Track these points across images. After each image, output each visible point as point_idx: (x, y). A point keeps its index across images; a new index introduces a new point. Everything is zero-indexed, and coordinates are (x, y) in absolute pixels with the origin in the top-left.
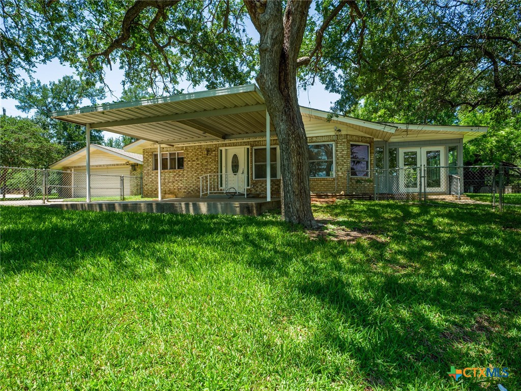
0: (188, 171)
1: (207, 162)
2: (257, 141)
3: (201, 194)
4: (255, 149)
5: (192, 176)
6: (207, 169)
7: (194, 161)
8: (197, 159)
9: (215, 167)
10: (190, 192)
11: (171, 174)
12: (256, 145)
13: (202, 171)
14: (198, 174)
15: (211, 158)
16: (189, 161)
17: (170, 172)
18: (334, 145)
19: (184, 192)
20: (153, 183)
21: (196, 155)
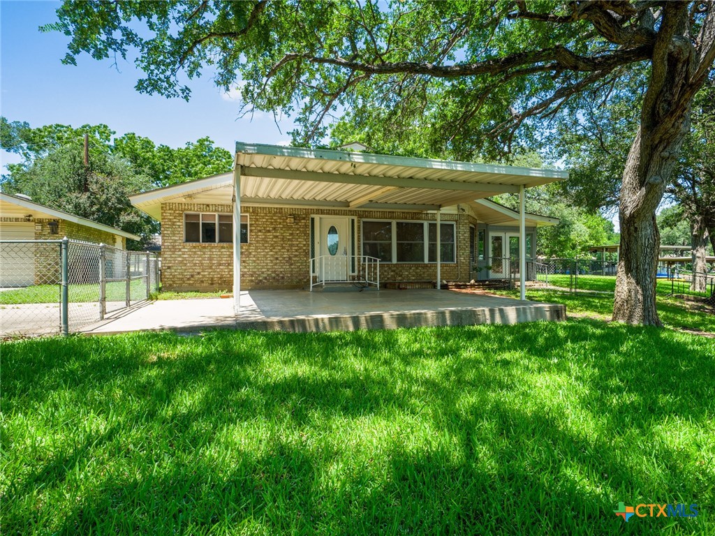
0: (257, 248)
1: (291, 234)
2: (368, 211)
3: (311, 285)
4: (364, 222)
5: (265, 256)
6: (292, 245)
7: (269, 231)
8: (274, 229)
9: (305, 243)
10: (261, 281)
11: (223, 250)
12: (366, 217)
13: (283, 248)
14: (276, 252)
15: (298, 229)
16: (260, 231)
17: (223, 247)
18: (455, 225)
19: (252, 281)
20: (185, 265)
21: (272, 223)
